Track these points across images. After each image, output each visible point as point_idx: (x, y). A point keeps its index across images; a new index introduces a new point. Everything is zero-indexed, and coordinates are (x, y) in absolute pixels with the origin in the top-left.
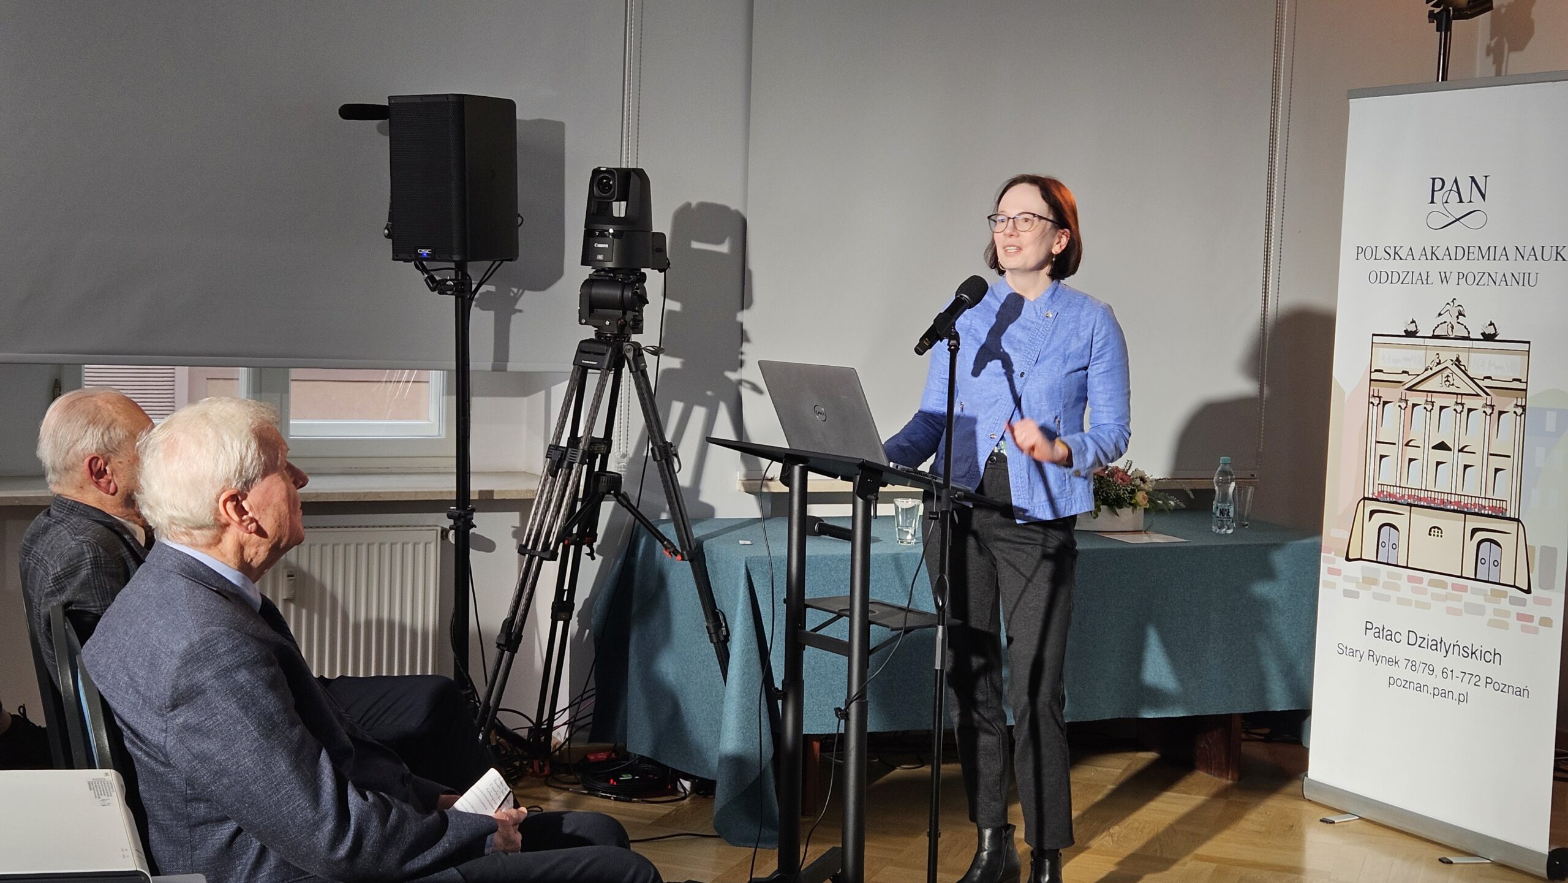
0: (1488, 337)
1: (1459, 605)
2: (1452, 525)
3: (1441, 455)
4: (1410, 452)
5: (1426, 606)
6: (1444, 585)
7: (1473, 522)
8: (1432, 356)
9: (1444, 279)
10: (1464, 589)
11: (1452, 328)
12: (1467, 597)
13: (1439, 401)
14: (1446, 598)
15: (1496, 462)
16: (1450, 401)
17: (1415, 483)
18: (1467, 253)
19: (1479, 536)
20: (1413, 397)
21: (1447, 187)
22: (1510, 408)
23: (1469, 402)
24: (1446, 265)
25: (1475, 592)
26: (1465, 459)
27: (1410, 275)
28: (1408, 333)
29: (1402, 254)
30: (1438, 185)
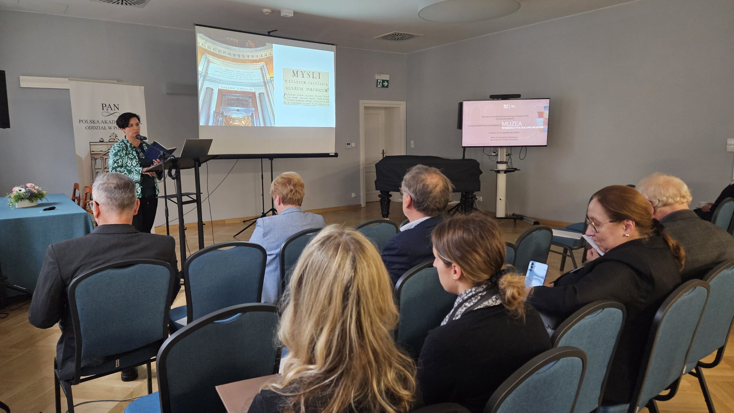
9: (110, 128)
11: (114, 139)
20: (105, 157)
21: (107, 106)
24: (110, 125)
27: (99, 127)
28: (101, 142)
29: (96, 122)
30: (104, 105)
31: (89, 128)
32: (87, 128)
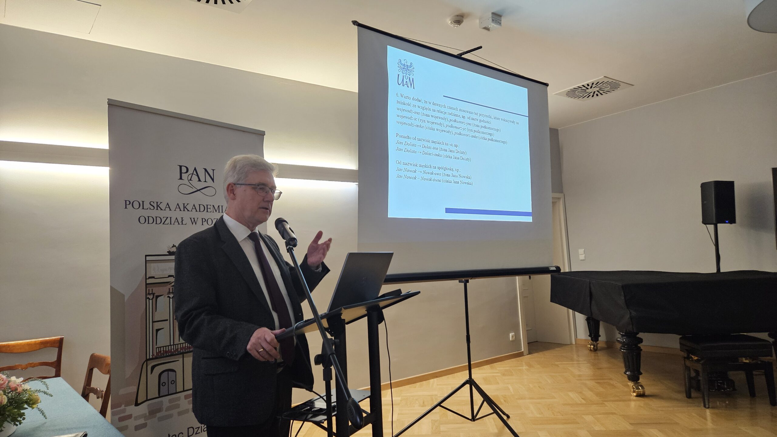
9: (194, 222)
18: (206, 208)
21: (190, 171)
27: (169, 219)
29: (163, 206)
30: (184, 170)
31: (147, 220)
32: (142, 220)
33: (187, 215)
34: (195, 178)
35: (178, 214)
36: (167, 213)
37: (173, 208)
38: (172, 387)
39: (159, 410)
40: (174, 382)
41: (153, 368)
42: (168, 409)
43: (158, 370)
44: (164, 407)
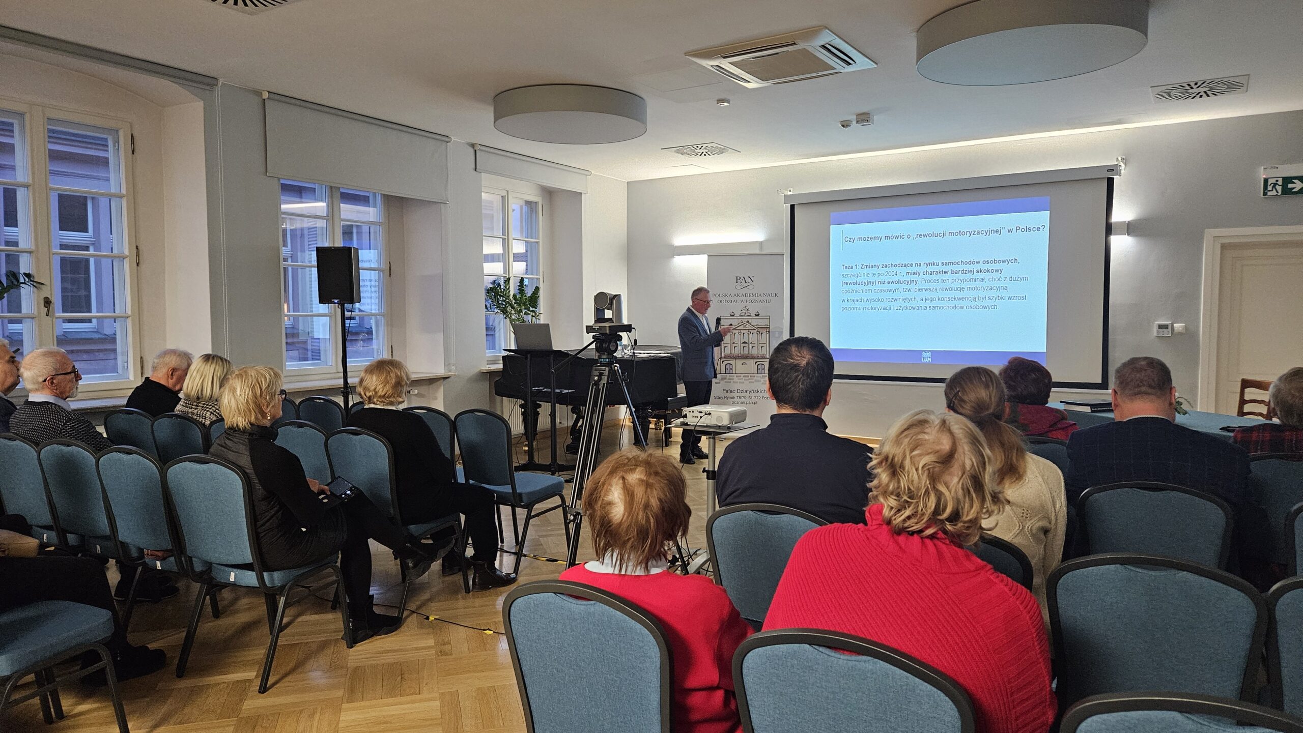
0: (756, 315)
1: (754, 381)
2: (749, 362)
3: (744, 345)
4: (734, 345)
5: (743, 383)
6: (748, 377)
7: (755, 361)
8: (740, 320)
9: (742, 301)
10: (755, 376)
11: (746, 313)
12: (755, 378)
13: (743, 332)
14: (749, 379)
15: (761, 345)
16: (746, 331)
17: (737, 352)
18: (749, 295)
19: (757, 363)
20: (734, 331)
21: (741, 279)
22: (765, 332)
23: (752, 331)
24: (743, 298)
25: (757, 377)
26: (751, 345)
27: (731, 301)
28: (731, 316)
29: (728, 295)
30: (738, 278)
31: (721, 302)
32: (719, 302)
33: (739, 299)
34: (744, 281)
35: (735, 298)
36: (730, 298)
37: (733, 296)
38: (731, 371)
39: (725, 379)
40: (731, 369)
41: (723, 361)
42: (729, 379)
43: (725, 363)
44: (728, 378)
